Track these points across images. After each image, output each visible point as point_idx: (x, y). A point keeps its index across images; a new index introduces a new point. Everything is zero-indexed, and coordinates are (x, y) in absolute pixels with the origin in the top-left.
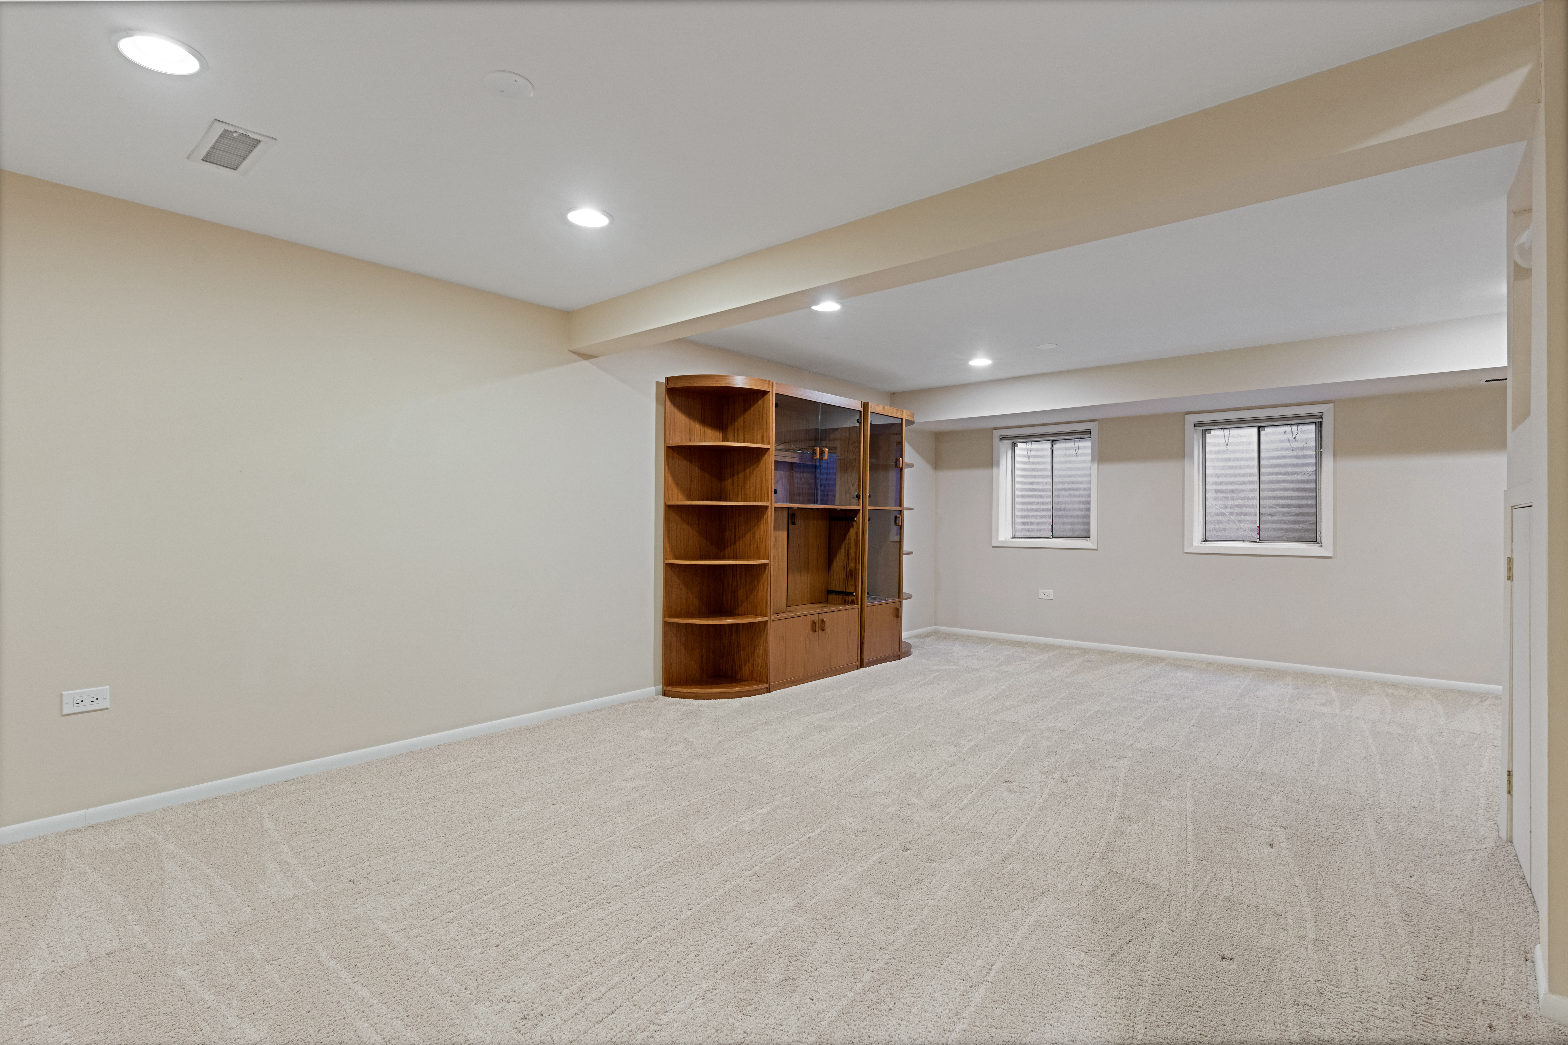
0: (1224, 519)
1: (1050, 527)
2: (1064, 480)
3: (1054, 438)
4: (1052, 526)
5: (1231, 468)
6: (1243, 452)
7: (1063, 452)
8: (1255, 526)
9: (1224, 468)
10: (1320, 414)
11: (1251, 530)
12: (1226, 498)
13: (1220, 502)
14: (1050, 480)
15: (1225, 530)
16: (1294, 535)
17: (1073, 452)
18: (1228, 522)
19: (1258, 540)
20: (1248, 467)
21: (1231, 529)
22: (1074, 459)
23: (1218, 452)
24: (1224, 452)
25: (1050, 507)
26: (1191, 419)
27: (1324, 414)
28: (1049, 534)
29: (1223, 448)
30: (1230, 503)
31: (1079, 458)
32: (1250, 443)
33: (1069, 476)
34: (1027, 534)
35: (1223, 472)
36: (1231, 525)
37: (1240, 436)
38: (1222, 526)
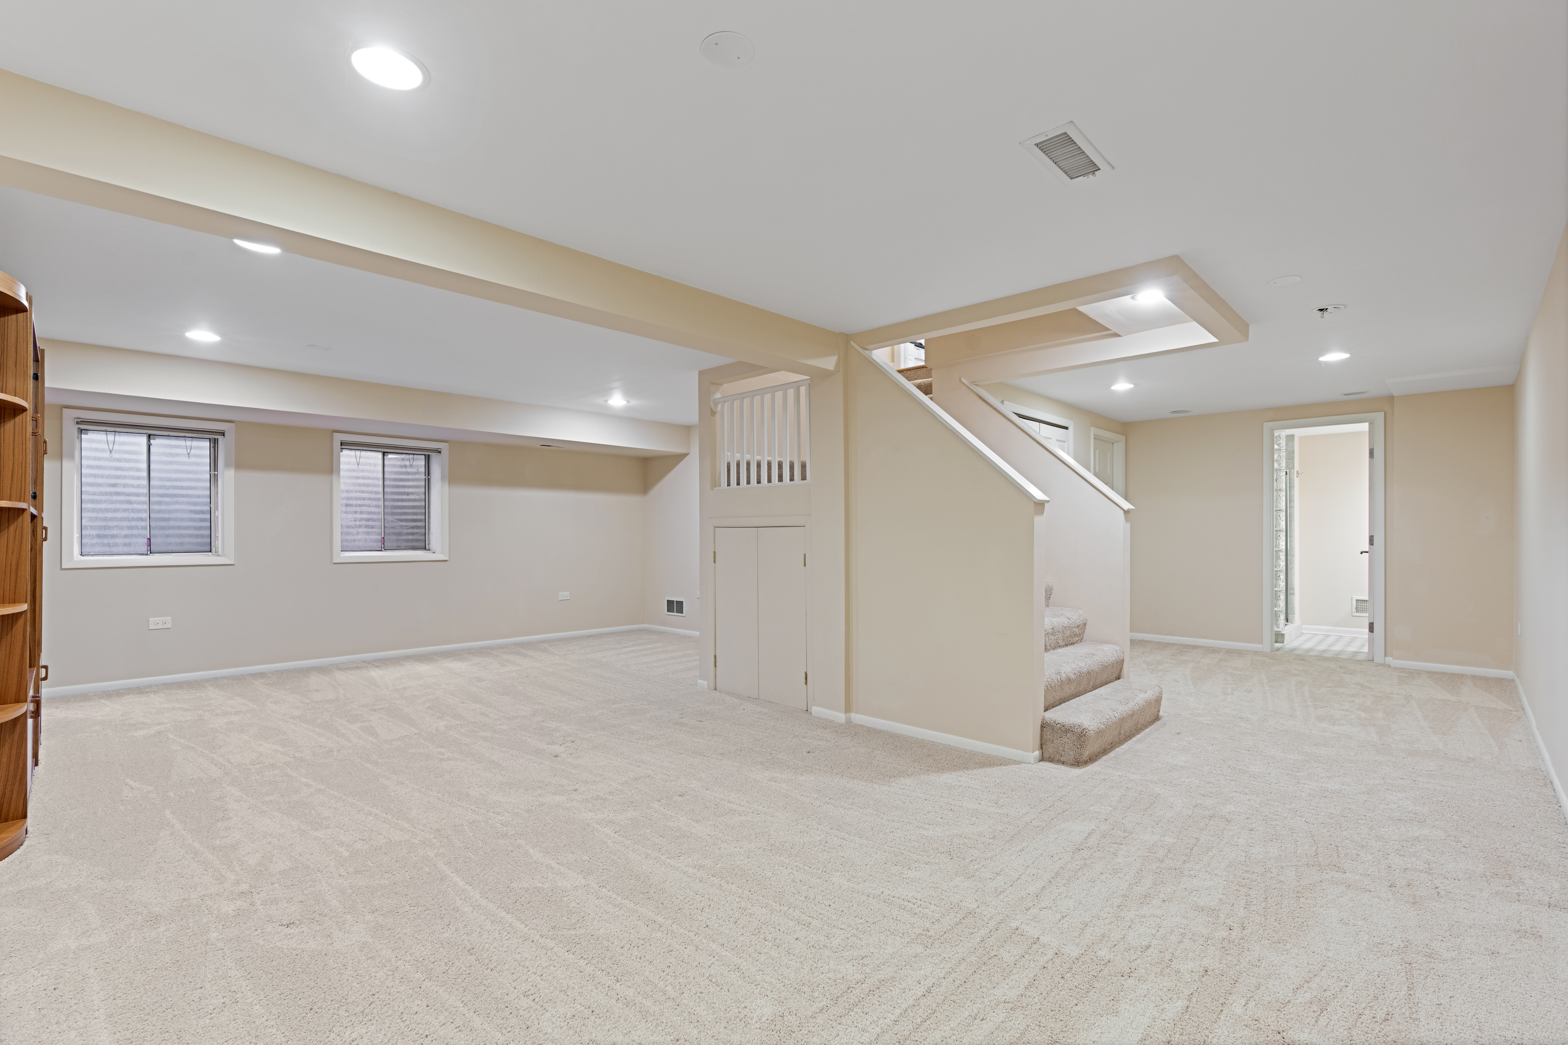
0: (354, 531)
1: (146, 540)
2: (169, 484)
3: (152, 432)
4: (149, 539)
5: (360, 485)
6: (370, 472)
7: (163, 450)
8: (379, 537)
9: (354, 484)
10: (439, 450)
11: (376, 541)
12: (356, 512)
13: (350, 516)
14: (145, 482)
15: (354, 541)
16: (410, 544)
17: (185, 451)
18: (358, 533)
19: (383, 549)
20: (375, 486)
21: (360, 540)
22: (185, 459)
23: (349, 470)
24: (354, 470)
25: (145, 515)
26: (338, 438)
27: (442, 450)
28: (144, 549)
29: (356, 467)
30: (359, 516)
31: (192, 460)
32: (375, 465)
33: (176, 480)
34: (107, 549)
35: (352, 488)
36: (360, 537)
37: (368, 458)
38: (352, 537)
